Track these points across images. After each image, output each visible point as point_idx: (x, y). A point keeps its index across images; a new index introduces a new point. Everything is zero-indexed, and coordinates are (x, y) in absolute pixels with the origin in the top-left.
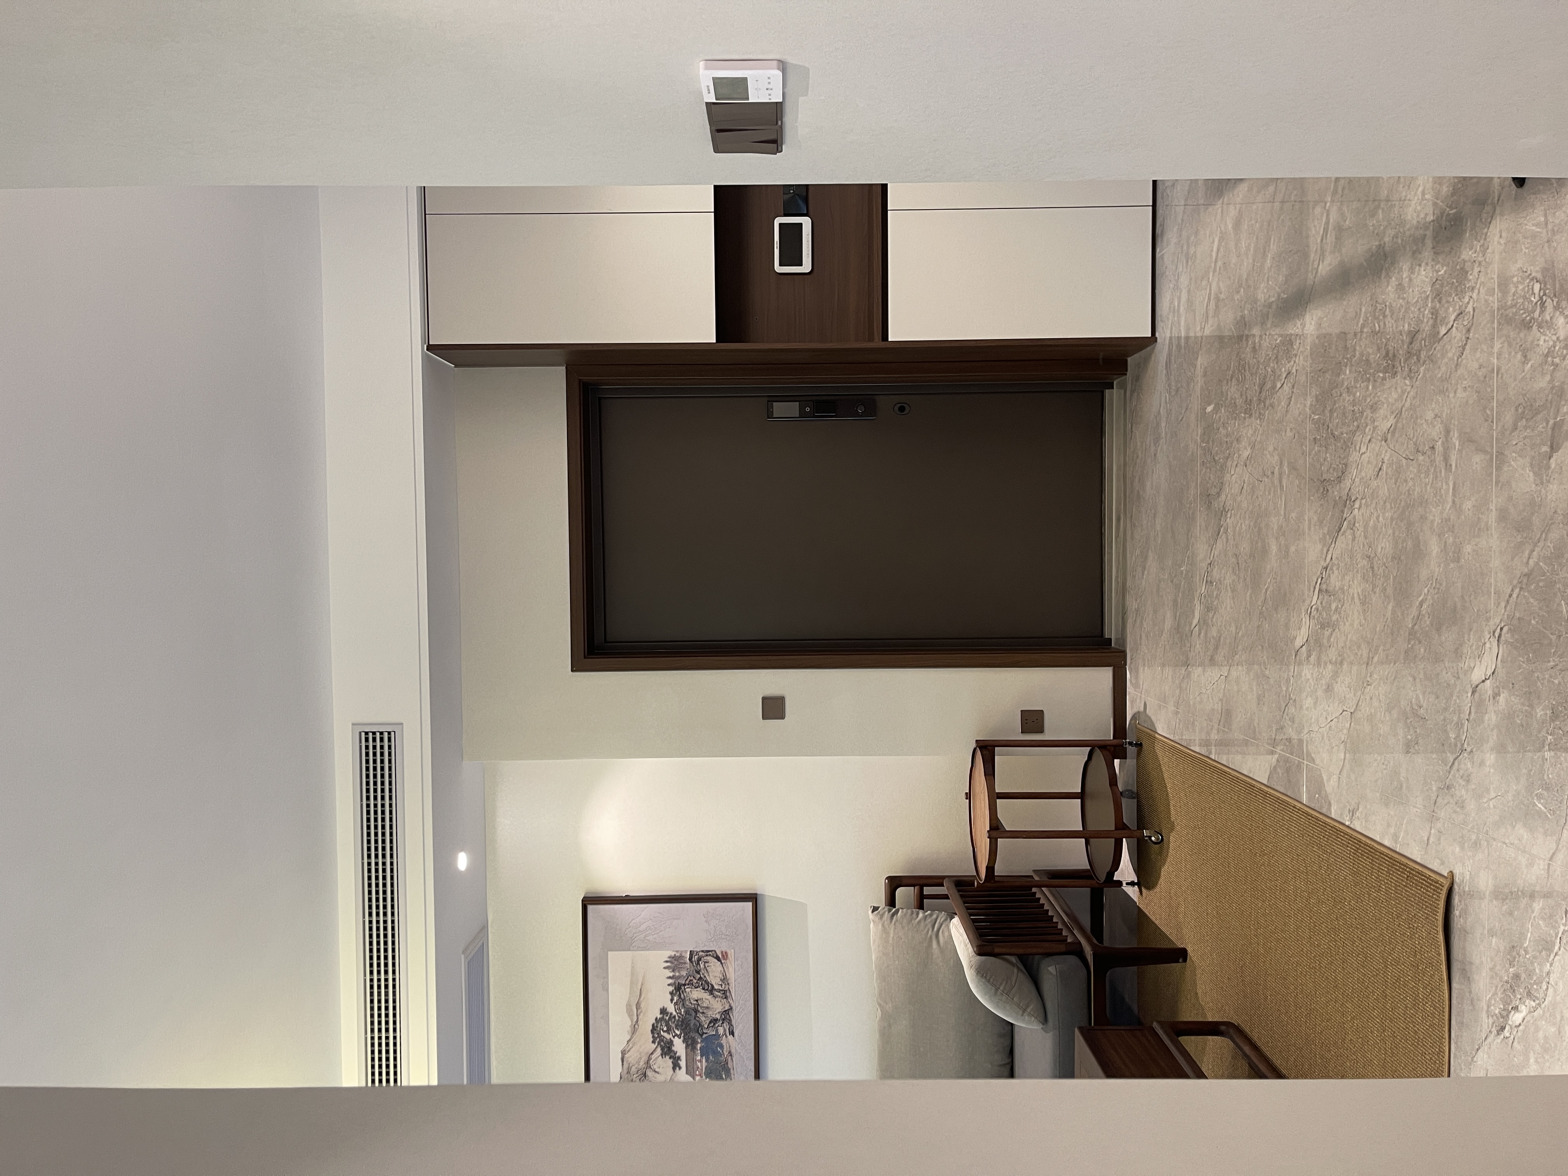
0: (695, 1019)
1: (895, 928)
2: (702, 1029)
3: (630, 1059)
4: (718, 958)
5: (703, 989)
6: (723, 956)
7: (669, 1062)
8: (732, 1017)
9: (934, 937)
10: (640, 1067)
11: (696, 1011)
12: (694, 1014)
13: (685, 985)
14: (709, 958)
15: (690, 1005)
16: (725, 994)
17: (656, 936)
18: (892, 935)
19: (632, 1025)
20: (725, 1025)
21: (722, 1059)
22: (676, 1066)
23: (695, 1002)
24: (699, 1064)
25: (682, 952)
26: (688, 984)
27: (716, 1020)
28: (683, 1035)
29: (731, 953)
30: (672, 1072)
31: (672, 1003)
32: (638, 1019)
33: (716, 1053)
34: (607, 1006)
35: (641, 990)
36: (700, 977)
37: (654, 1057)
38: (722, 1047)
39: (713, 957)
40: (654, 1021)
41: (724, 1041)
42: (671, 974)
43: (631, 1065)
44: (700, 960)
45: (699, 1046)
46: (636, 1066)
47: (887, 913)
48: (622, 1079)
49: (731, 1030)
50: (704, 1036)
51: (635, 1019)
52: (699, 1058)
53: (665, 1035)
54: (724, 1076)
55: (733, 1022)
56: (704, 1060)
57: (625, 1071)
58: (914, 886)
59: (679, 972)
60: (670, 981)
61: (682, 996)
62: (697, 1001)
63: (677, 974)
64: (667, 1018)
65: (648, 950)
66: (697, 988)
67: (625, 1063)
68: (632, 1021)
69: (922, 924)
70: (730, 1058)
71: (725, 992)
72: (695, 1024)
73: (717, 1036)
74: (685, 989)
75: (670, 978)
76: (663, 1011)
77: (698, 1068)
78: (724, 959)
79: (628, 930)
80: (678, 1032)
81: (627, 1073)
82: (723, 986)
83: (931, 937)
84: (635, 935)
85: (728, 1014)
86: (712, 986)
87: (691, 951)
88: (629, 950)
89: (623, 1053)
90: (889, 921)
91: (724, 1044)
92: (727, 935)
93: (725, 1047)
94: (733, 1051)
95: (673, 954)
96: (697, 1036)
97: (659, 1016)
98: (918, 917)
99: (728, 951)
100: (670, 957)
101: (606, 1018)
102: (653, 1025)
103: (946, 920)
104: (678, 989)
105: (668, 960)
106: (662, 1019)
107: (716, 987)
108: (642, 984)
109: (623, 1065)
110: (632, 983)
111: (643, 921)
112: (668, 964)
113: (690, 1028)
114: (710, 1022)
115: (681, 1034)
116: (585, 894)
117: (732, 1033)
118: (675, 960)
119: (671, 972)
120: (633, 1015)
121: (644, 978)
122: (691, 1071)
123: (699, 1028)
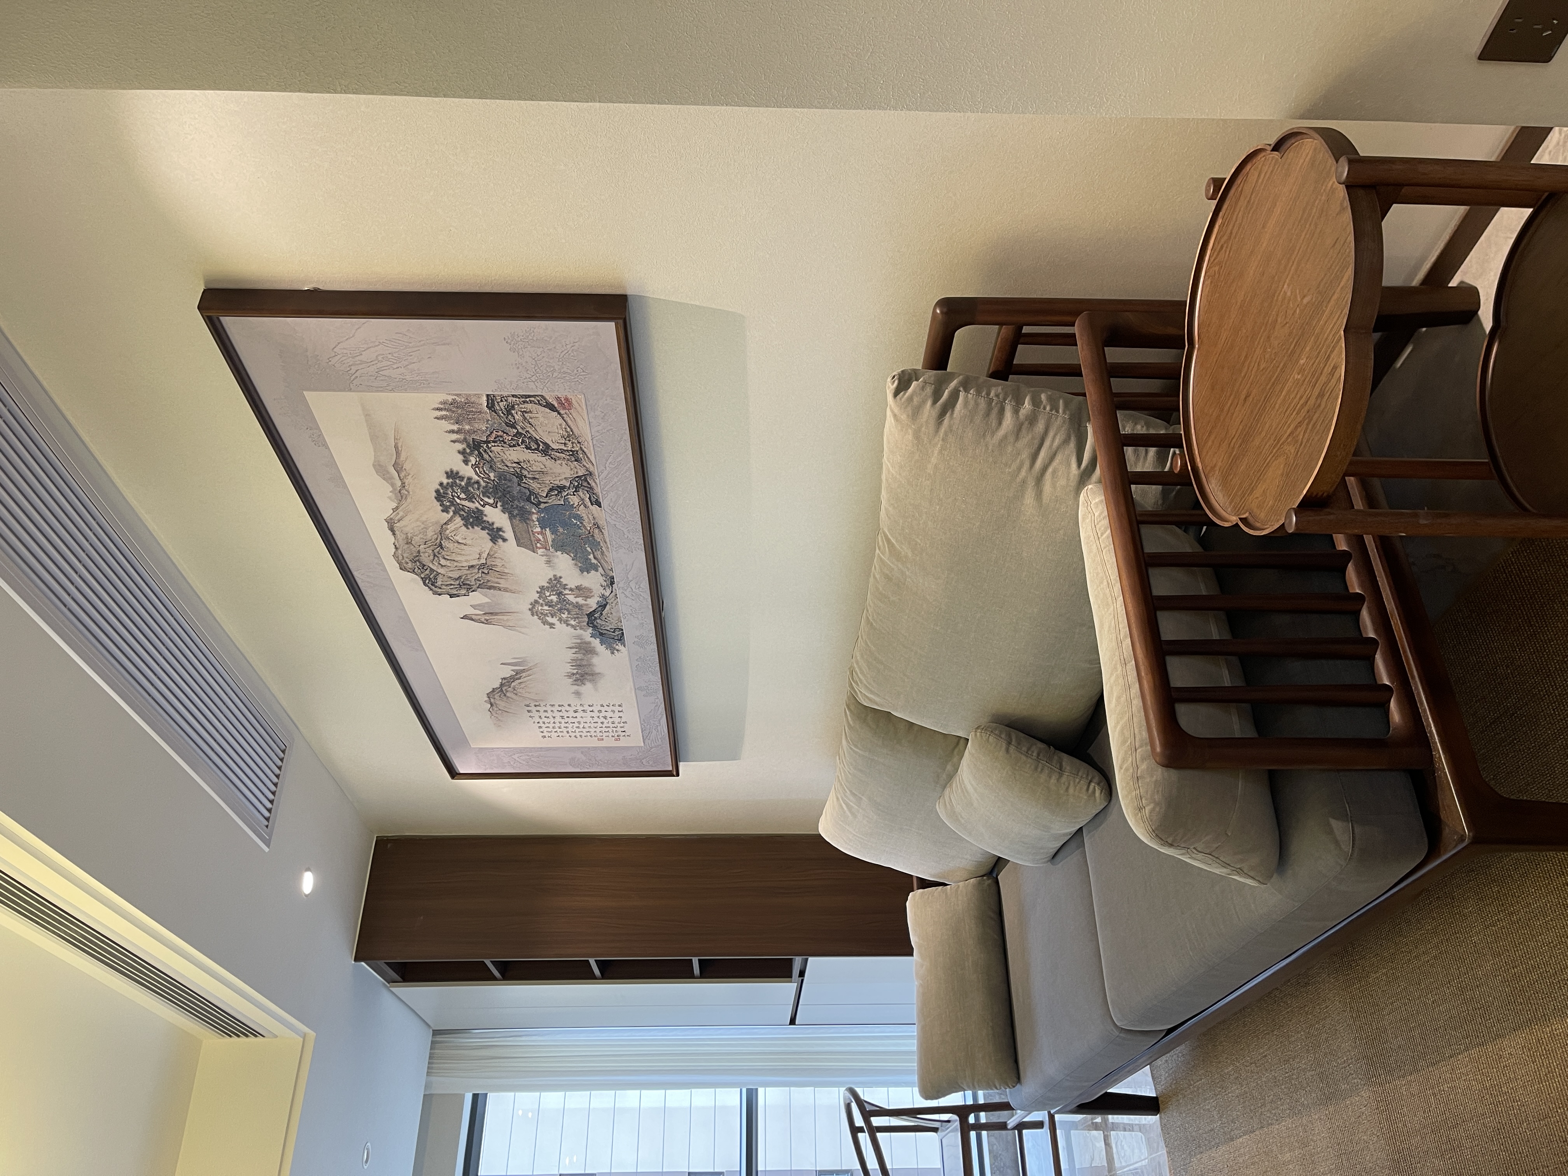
0: (519, 485)
1: (943, 448)
2: (536, 497)
3: (406, 530)
4: (552, 408)
5: (527, 448)
6: (561, 403)
7: (482, 533)
8: (593, 484)
9: (1031, 483)
10: (429, 537)
11: (520, 477)
12: (515, 480)
13: (487, 442)
14: (529, 406)
15: (506, 468)
16: (575, 456)
17: (401, 370)
18: (934, 460)
19: (394, 489)
20: (581, 493)
21: (583, 531)
22: (496, 535)
23: (515, 465)
24: (539, 536)
25: (469, 396)
26: (495, 442)
27: (561, 488)
28: (499, 504)
29: (577, 399)
30: (491, 544)
31: (467, 464)
32: (403, 483)
33: (568, 525)
34: (333, 464)
35: (396, 447)
36: (518, 432)
37: (451, 527)
38: (579, 518)
39: (540, 404)
40: (438, 487)
41: (582, 511)
42: (455, 427)
43: (409, 535)
44: (513, 408)
45: (535, 517)
46: (421, 536)
47: (929, 403)
48: (400, 550)
49: (593, 500)
50: (542, 506)
51: (399, 483)
52: (539, 529)
53: (466, 503)
54: (589, 549)
55: (598, 490)
56: (548, 532)
57: (402, 542)
58: (1001, 324)
59: (469, 424)
60: (455, 437)
61: (486, 456)
62: (518, 463)
63: (467, 427)
64: (463, 483)
65: (392, 390)
66: (514, 446)
67: (397, 532)
68: (393, 485)
69: (1010, 449)
70: (597, 531)
71: (574, 453)
72: (520, 492)
73: (568, 506)
74: (489, 448)
75: (453, 431)
76: (452, 475)
77: (539, 540)
78: (564, 408)
79: (334, 361)
80: (491, 501)
81: (407, 543)
82: (570, 446)
83: (1024, 481)
84: (354, 368)
85: (586, 480)
86: (545, 444)
87: (488, 396)
88: (350, 391)
89: (391, 522)
90: (932, 423)
91: (584, 515)
92: (565, 373)
93: (585, 517)
94: (601, 523)
95: (450, 398)
96: (528, 506)
97: (446, 481)
98: (1000, 423)
99: (569, 397)
100: (441, 403)
101: (338, 480)
102: (437, 491)
103: (1066, 441)
104: (475, 446)
105: (442, 406)
106: (452, 484)
107: (555, 446)
108: (397, 441)
109: (394, 534)
110: (374, 437)
111: (366, 346)
112: (444, 413)
113: (513, 497)
114: (551, 490)
115: (496, 503)
117: (596, 503)
118: (457, 407)
119: (453, 424)
120: (392, 478)
121: (397, 430)
122: (525, 541)
123: (530, 497)
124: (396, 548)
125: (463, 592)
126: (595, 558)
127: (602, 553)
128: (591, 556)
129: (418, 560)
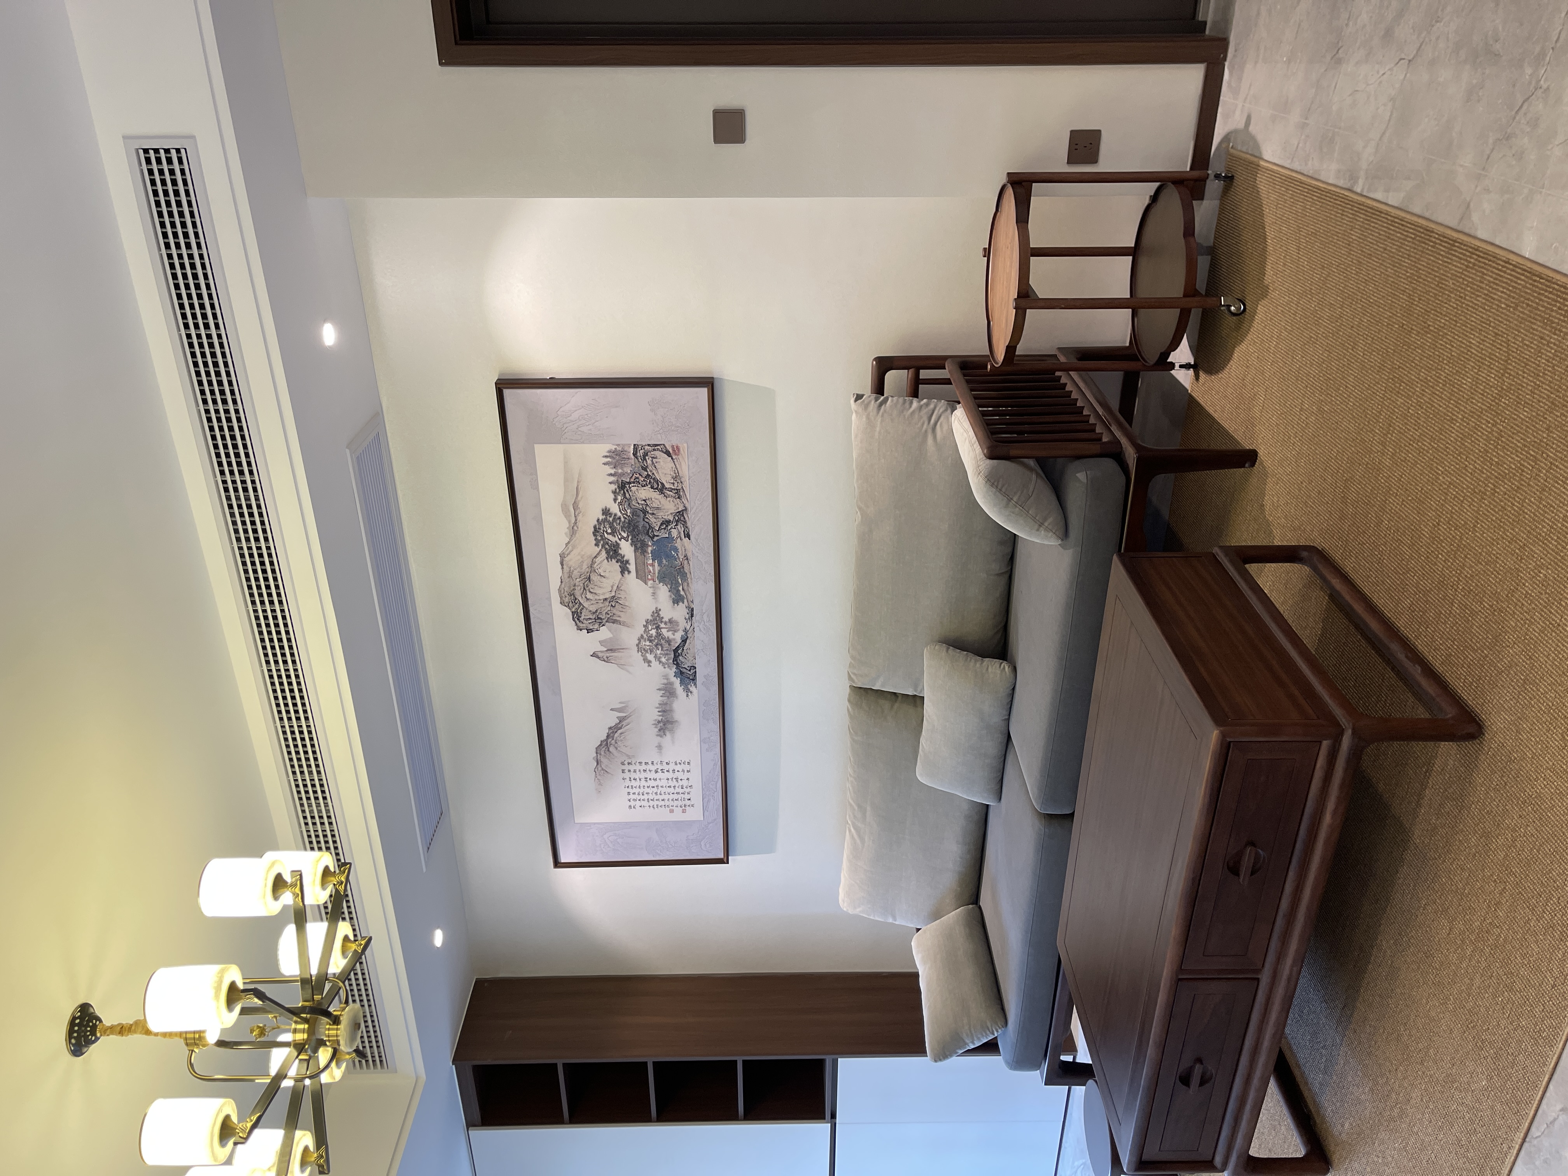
0: (644, 520)
1: (882, 421)
2: (653, 531)
3: (571, 563)
4: (668, 453)
5: (652, 488)
6: (674, 450)
7: (615, 566)
8: (687, 518)
9: (930, 431)
10: (583, 571)
11: (645, 512)
12: (642, 515)
13: (629, 483)
14: (657, 453)
15: (637, 505)
16: (678, 494)
17: (590, 427)
18: (878, 429)
19: (570, 525)
20: (679, 527)
21: (678, 563)
22: (624, 569)
23: (643, 502)
24: (651, 568)
25: (624, 445)
26: (634, 483)
27: (668, 522)
28: (630, 538)
29: (684, 447)
30: (620, 576)
31: (615, 502)
32: (576, 520)
33: (669, 557)
34: (538, 505)
35: (577, 488)
36: (648, 475)
37: (598, 560)
38: (676, 550)
39: (662, 451)
40: (596, 523)
41: (678, 544)
42: (613, 471)
43: (572, 569)
44: (647, 455)
45: (650, 549)
46: (578, 569)
47: (873, 402)
48: (563, 584)
49: (686, 532)
50: (656, 539)
51: (573, 520)
52: (650, 562)
53: (610, 537)
54: (680, 580)
55: (689, 524)
56: (656, 564)
57: (566, 576)
58: (908, 368)
59: (621, 468)
60: (612, 479)
61: (627, 495)
62: (645, 500)
63: (620, 471)
64: (611, 519)
65: (583, 443)
66: (644, 486)
67: (565, 567)
68: (569, 522)
69: (916, 416)
70: (686, 562)
71: (677, 491)
72: (644, 526)
73: (670, 539)
74: (630, 488)
75: (611, 475)
76: (606, 512)
77: (650, 572)
78: (676, 454)
79: (556, 420)
80: (625, 535)
81: (569, 577)
82: (676, 485)
83: (926, 431)
84: (565, 426)
85: (683, 515)
86: (662, 484)
87: (634, 445)
88: (560, 443)
89: (562, 556)
90: (875, 411)
91: (679, 547)
92: (678, 427)
93: (680, 550)
94: (689, 555)
95: (613, 448)
96: (647, 539)
97: (601, 517)
98: (911, 407)
99: (679, 445)
100: (609, 452)
101: (539, 519)
102: (595, 527)
103: (946, 410)
104: (622, 487)
105: (608, 454)
106: (604, 521)
107: (667, 486)
108: (578, 482)
109: (563, 568)
110: (566, 480)
111: (575, 408)
112: (609, 459)
113: (638, 530)
114: (662, 524)
115: (628, 536)
116: (499, 376)
117: (688, 536)
118: (616, 455)
119: (612, 468)
120: (570, 516)
121: (580, 475)
122: (642, 576)
123: (649, 530)
124: (561, 582)
125: (596, 626)
126: (683, 589)
127: (688, 584)
128: (681, 588)
129: (573, 594)
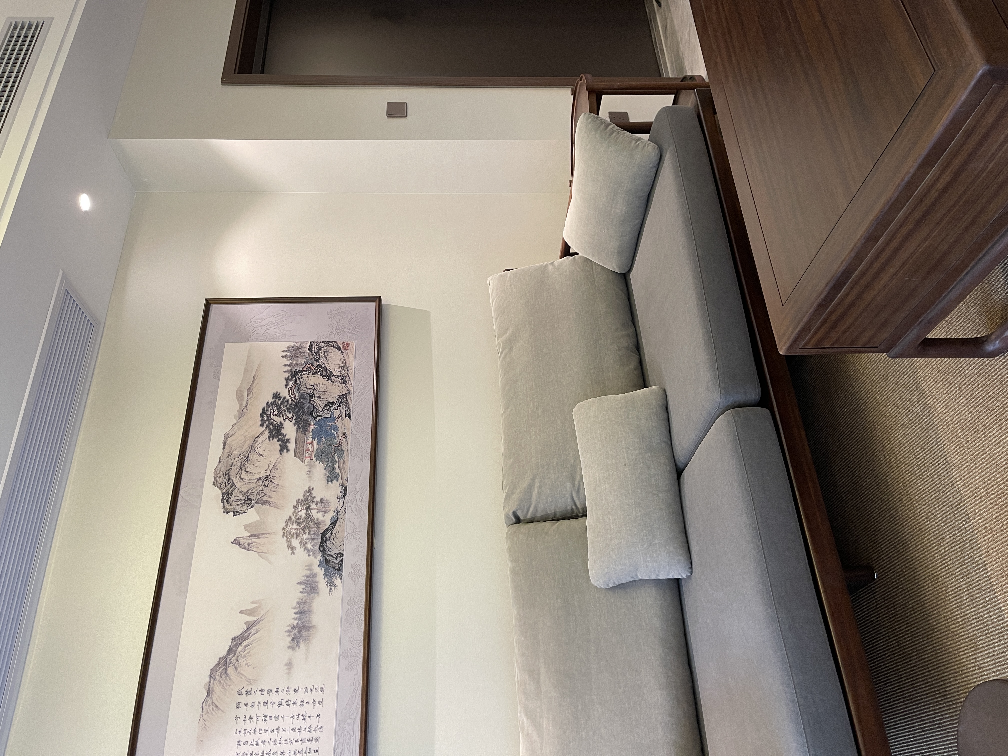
0: (310, 402)
2: (316, 412)
3: (233, 444)
4: (339, 348)
5: (321, 375)
6: (344, 346)
7: (276, 445)
8: (349, 401)
10: (243, 450)
11: (312, 396)
12: (309, 398)
13: (302, 372)
14: (329, 348)
15: (306, 389)
16: (344, 380)
17: (277, 330)
19: (240, 409)
20: (341, 408)
21: (337, 441)
22: (284, 448)
23: (312, 387)
24: (310, 446)
25: (302, 343)
26: (306, 371)
27: (332, 404)
28: (295, 418)
29: (353, 344)
30: (279, 454)
31: (286, 388)
32: (247, 404)
33: (329, 435)
34: (215, 392)
35: (254, 377)
36: (319, 366)
37: (260, 440)
38: (336, 429)
39: (334, 347)
40: (265, 406)
41: (339, 423)
42: (289, 363)
43: (233, 449)
44: (321, 349)
45: (311, 428)
46: (239, 449)
48: (221, 464)
49: (347, 413)
50: (319, 418)
51: (245, 403)
52: (310, 440)
53: (276, 418)
54: (336, 458)
55: (351, 406)
56: (316, 442)
57: (226, 455)
59: (297, 360)
60: (287, 368)
61: (298, 381)
62: (313, 386)
63: (295, 362)
64: (280, 402)
65: (267, 341)
66: (315, 374)
67: (227, 447)
68: (241, 405)
70: (344, 440)
71: (343, 378)
72: (309, 408)
73: (332, 419)
74: (301, 376)
75: (287, 365)
76: (276, 396)
77: (309, 450)
78: (345, 349)
79: (248, 325)
80: (290, 416)
81: (228, 457)
82: (343, 373)
84: (255, 329)
85: (346, 397)
86: (331, 372)
87: (311, 342)
88: (248, 342)
89: (226, 437)
91: (339, 426)
92: (350, 329)
93: (340, 429)
94: (349, 434)
95: (292, 345)
96: (310, 419)
97: (271, 400)
99: (349, 342)
100: (288, 348)
101: (213, 404)
102: (264, 409)
104: (295, 375)
105: (287, 350)
106: (273, 404)
107: (335, 373)
108: (257, 371)
109: (224, 448)
110: (246, 370)
111: (266, 317)
112: (287, 353)
113: (304, 412)
114: (326, 406)
115: (293, 417)
116: (209, 297)
117: (349, 416)
118: (294, 350)
119: (289, 360)
120: (243, 400)
121: (259, 366)
122: (300, 455)
123: (312, 412)
124: (220, 462)
125: (244, 508)
126: (339, 467)
127: (344, 461)
128: (336, 466)
129: (228, 474)
